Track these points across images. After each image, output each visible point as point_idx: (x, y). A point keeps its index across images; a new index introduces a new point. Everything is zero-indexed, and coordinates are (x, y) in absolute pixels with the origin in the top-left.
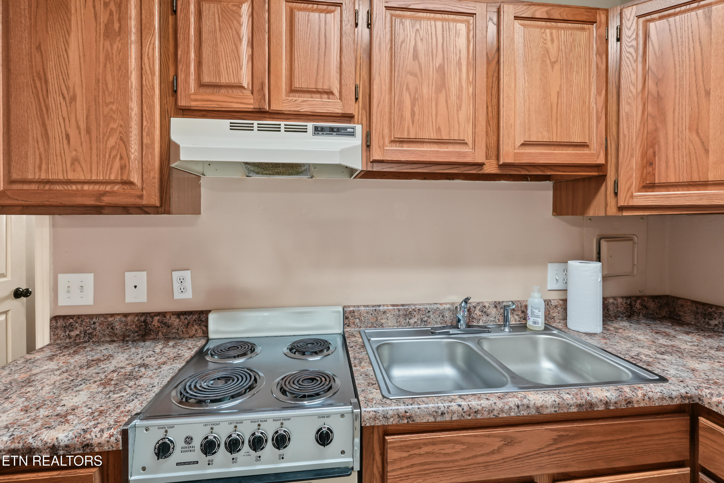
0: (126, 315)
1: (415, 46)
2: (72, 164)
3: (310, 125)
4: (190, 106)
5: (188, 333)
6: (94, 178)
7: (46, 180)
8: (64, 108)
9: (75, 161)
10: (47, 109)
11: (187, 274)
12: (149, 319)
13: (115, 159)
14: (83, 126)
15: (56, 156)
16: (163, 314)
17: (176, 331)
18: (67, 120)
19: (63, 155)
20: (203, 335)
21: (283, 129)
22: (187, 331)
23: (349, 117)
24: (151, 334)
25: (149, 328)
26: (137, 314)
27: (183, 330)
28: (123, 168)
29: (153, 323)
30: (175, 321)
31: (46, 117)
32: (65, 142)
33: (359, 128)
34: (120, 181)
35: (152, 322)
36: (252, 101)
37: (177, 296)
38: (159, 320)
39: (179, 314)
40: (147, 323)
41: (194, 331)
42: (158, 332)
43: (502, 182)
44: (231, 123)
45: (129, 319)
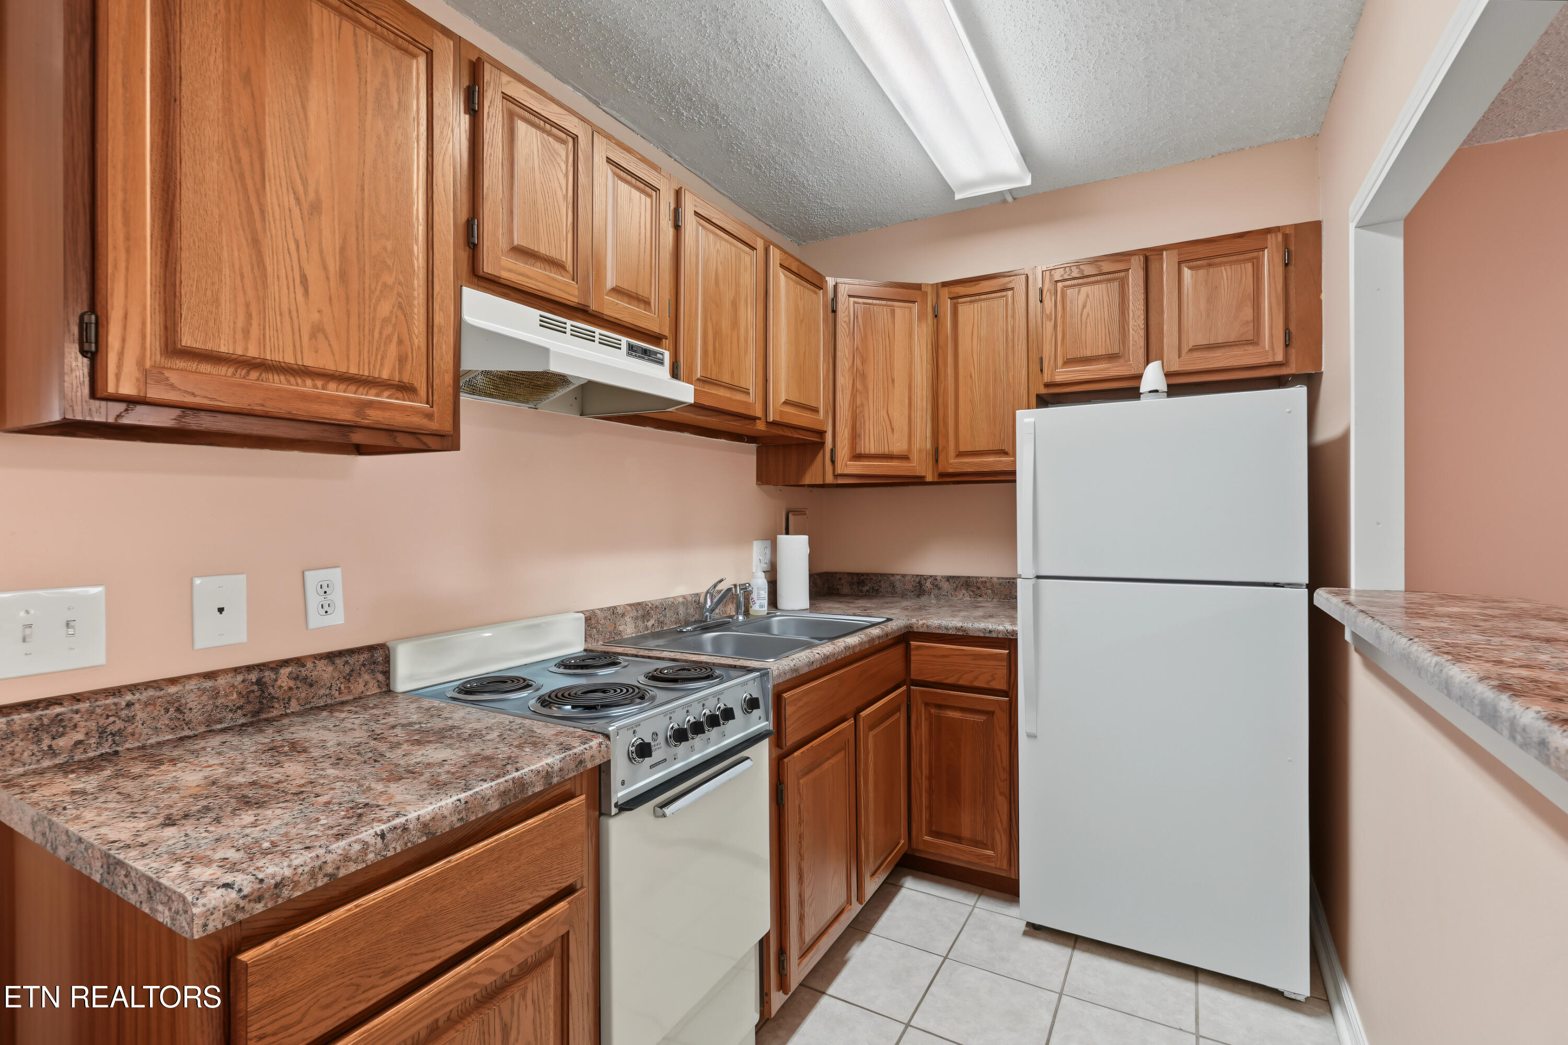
0: (210, 675)
1: (717, 269)
2: (313, 336)
3: (624, 340)
4: (500, 277)
5: (350, 692)
6: (353, 370)
7: (259, 361)
8: (298, 222)
9: (317, 331)
10: (262, 212)
11: (335, 575)
12: (268, 675)
13: (391, 341)
14: (333, 266)
15: (281, 314)
16: (298, 661)
17: (328, 692)
18: (302, 246)
19: (294, 314)
20: (378, 691)
21: (597, 339)
22: (349, 687)
23: (656, 339)
24: (273, 707)
25: (270, 694)
26: (236, 670)
27: (340, 688)
28: (402, 360)
29: (279, 683)
30: (325, 672)
31: (259, 226)
32: (300, 290)
33: (667, 355)
34: (396, 383)
35: (276, 680)
36: (576, 293)
37: (316, 620)
38: (291, 673)
39: (330, 657)
40: (265, 683)
41: (362, 685)
42: (289, 700)
43: (723, 440)
44: (541, 316)
45: (221, 682)
